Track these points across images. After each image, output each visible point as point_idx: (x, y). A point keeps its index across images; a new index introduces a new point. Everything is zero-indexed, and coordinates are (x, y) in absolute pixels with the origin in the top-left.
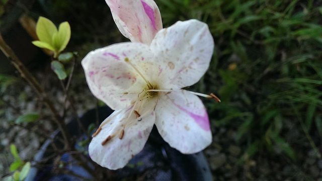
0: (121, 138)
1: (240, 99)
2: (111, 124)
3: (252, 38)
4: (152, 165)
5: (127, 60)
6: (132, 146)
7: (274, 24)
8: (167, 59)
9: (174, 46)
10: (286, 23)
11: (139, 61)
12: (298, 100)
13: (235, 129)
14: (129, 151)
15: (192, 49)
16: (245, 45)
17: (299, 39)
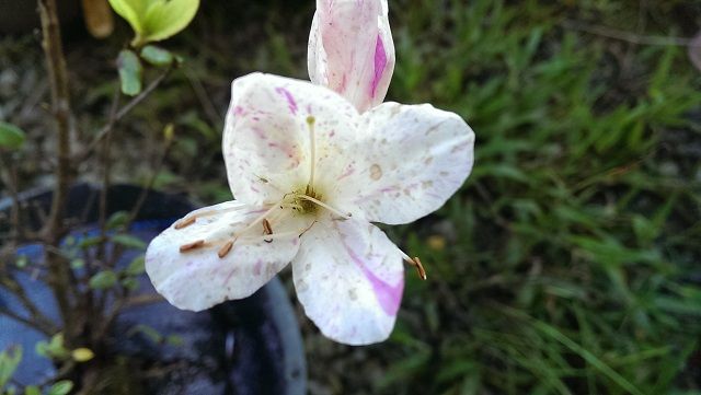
0: (221, 256)
1: (421, 312)
2: (210, 221)
3: (495, 208)
4: (194, 356)
5: (311, 121)
6: (234, 280)
7: (546, 204)
8: (375, 156)
9: (401, 142)
10: (566, 213)
11: (324, 135)
12: (524, 363)
13: (384, 364)
14: (224, 286)
15: (428, 161)
16: (476, 213)
17: (576, 254)
